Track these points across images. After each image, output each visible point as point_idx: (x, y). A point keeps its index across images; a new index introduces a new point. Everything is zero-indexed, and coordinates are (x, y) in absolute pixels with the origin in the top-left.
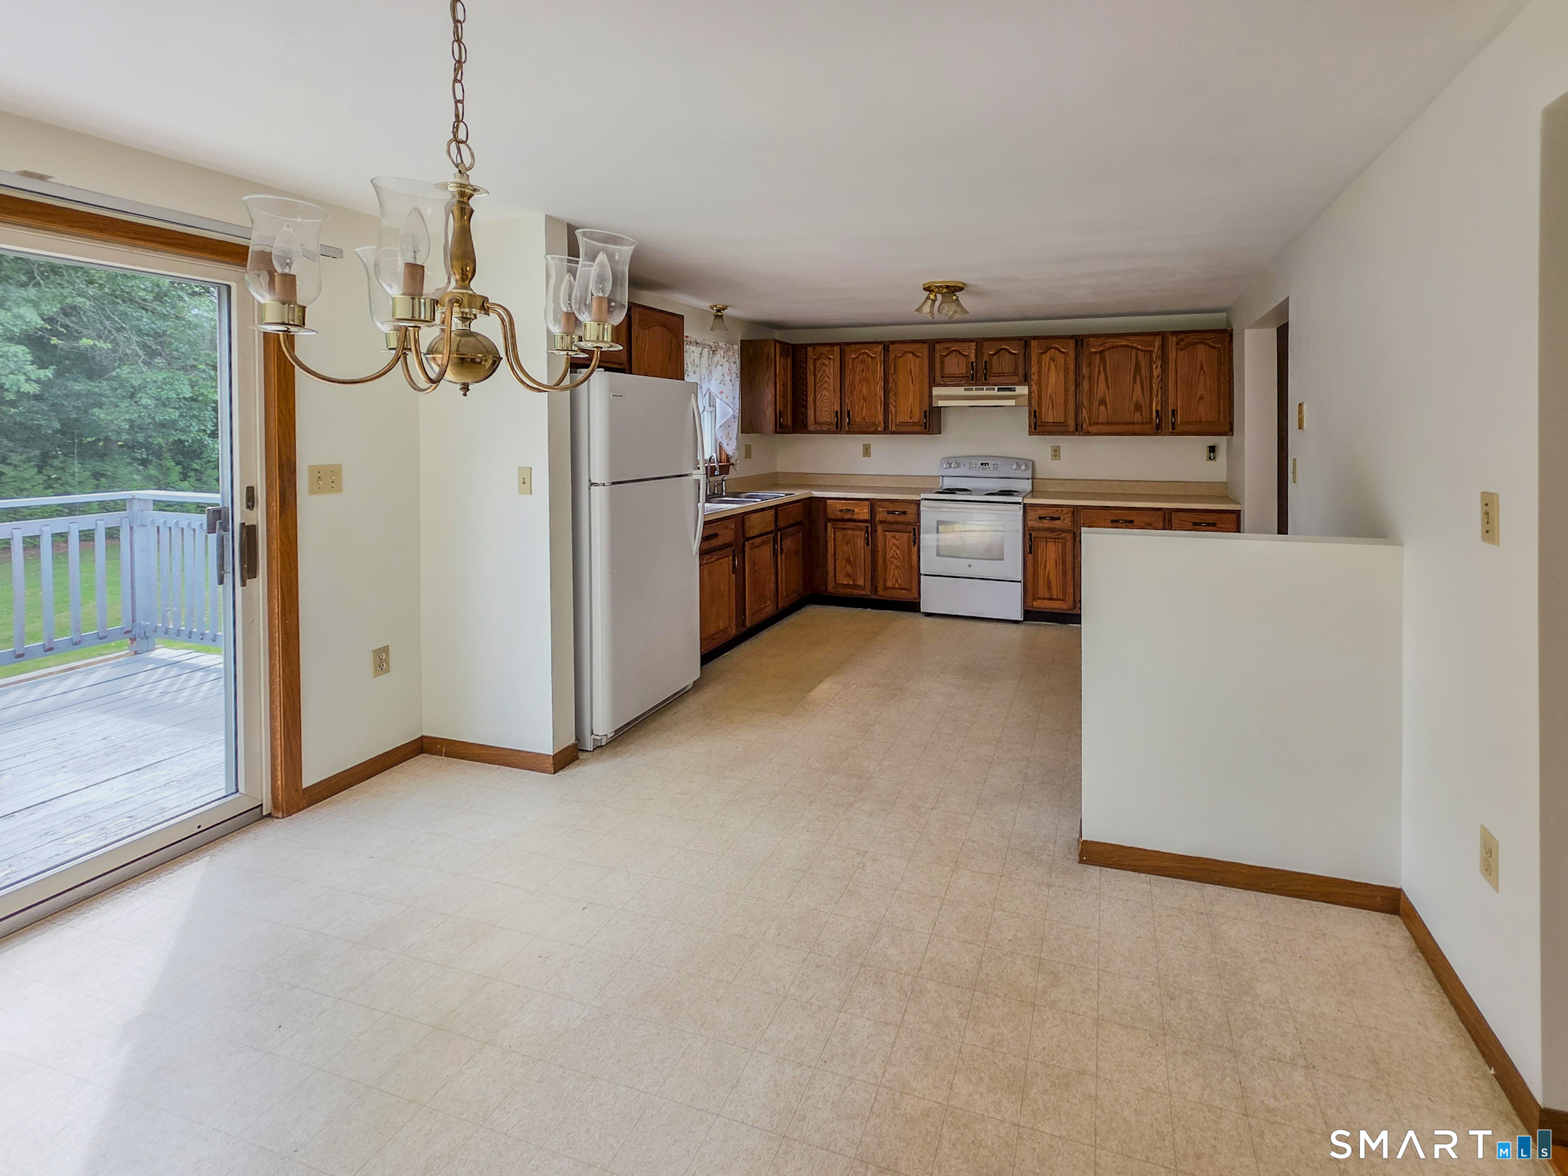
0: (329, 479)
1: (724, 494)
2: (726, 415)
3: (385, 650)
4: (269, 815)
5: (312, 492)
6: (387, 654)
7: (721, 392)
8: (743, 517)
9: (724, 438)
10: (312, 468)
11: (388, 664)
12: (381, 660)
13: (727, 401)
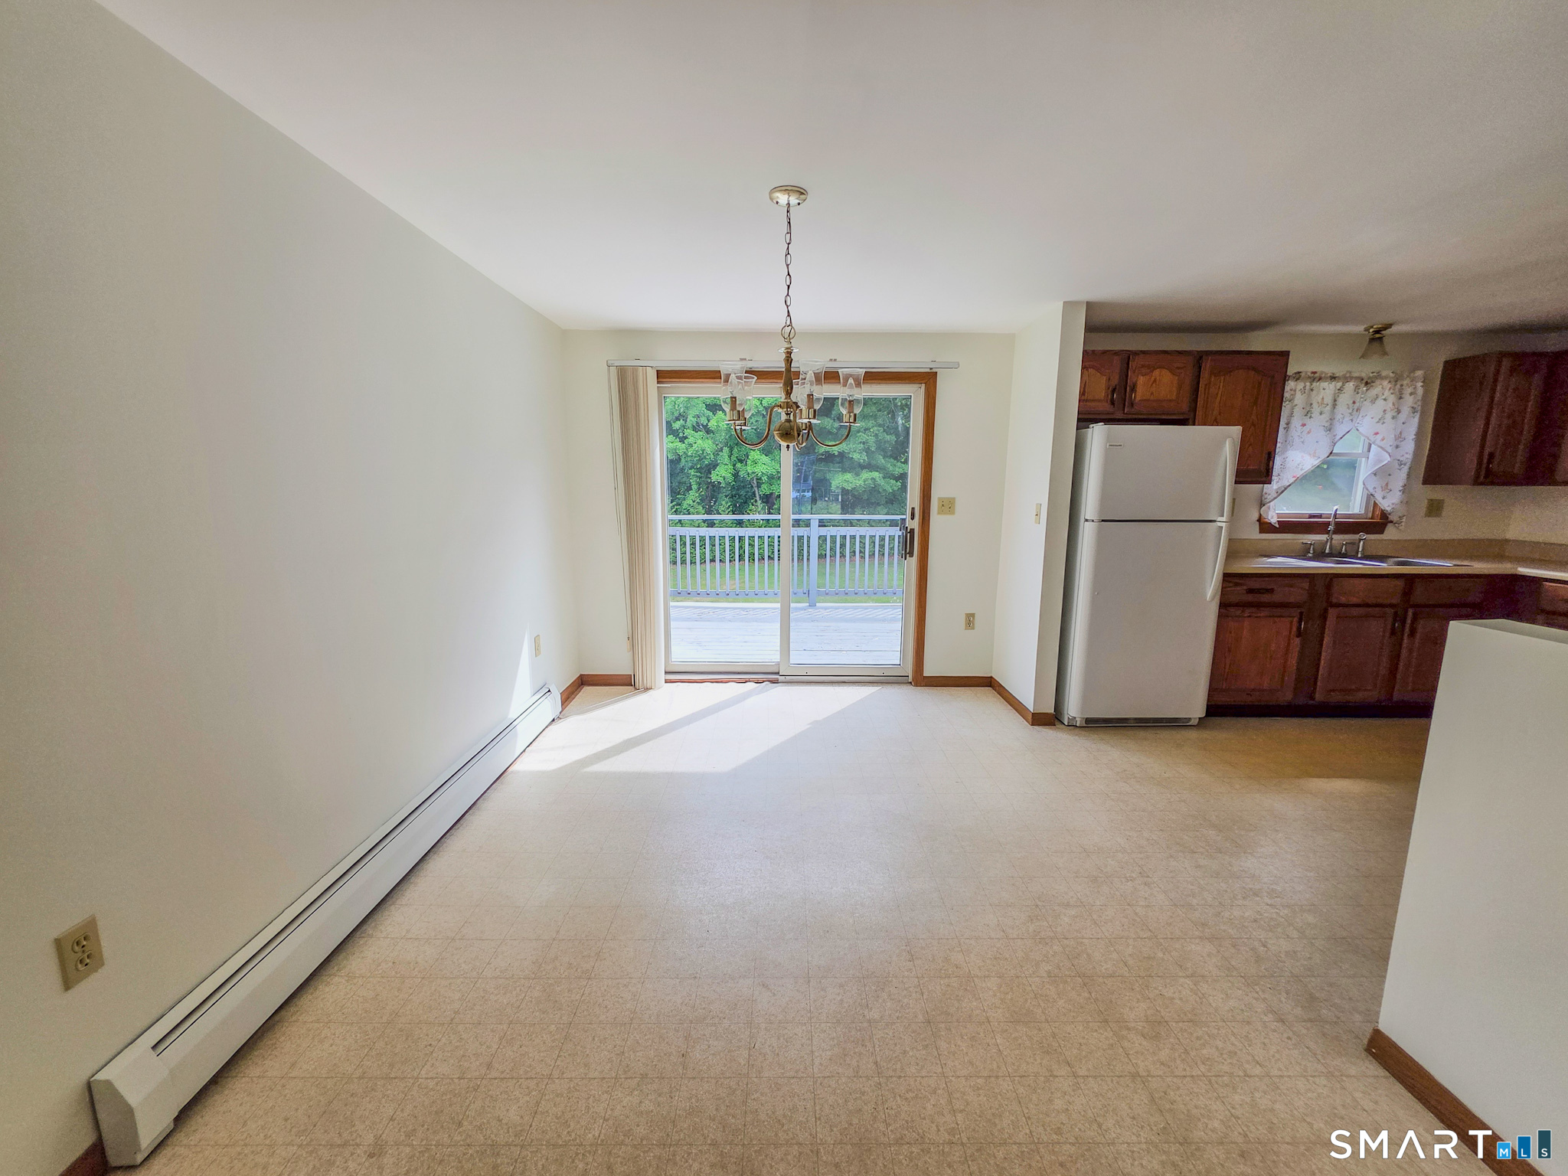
0: (948, 506)
1: (1359, 555)
2: (1381, 461)
3: (973, 615)
4: (911, 683)
5: (939, 513)
6: (974, 618)
7: (1377, 434)
8: (1331, 579)
9: (1379, 490)
10: (939, 499)
11: (973, 624)
12: (970, 620)
13: (1382, 444)
